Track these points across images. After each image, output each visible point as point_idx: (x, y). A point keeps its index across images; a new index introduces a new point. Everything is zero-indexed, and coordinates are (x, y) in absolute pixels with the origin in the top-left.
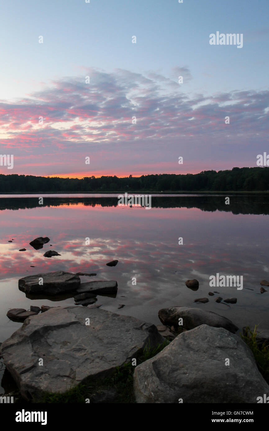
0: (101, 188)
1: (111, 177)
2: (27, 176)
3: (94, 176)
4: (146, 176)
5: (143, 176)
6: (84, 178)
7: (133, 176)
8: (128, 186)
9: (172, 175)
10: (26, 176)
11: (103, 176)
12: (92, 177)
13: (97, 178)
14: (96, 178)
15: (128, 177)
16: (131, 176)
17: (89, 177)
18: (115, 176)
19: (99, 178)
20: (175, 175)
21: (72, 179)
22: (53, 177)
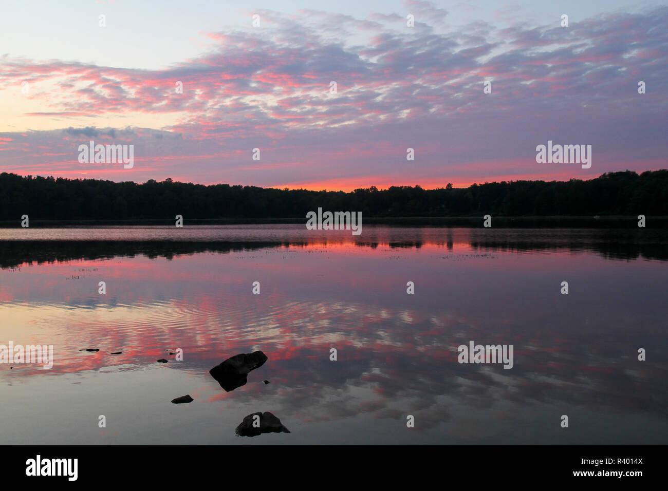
0: (390, 210)
1: (410, 188)
2: (247, 188)
3: (375, 187)
4: (481, 186)
5: (474, 186)
6: (355, 190)
7: (454, 186)
8: (443, 206)
9: (537, 182)
10: (245, 187)
11: (393, 187)
12: (372, 188)
13: (382, 191)
14: (379, 190)
15: (445, 188)
16: (449, 185)
17: (365, 188)
18: (416, 186)
19: (385, 190)
20: (543, 182)
21: (332, 193)
22: (296, 189)
